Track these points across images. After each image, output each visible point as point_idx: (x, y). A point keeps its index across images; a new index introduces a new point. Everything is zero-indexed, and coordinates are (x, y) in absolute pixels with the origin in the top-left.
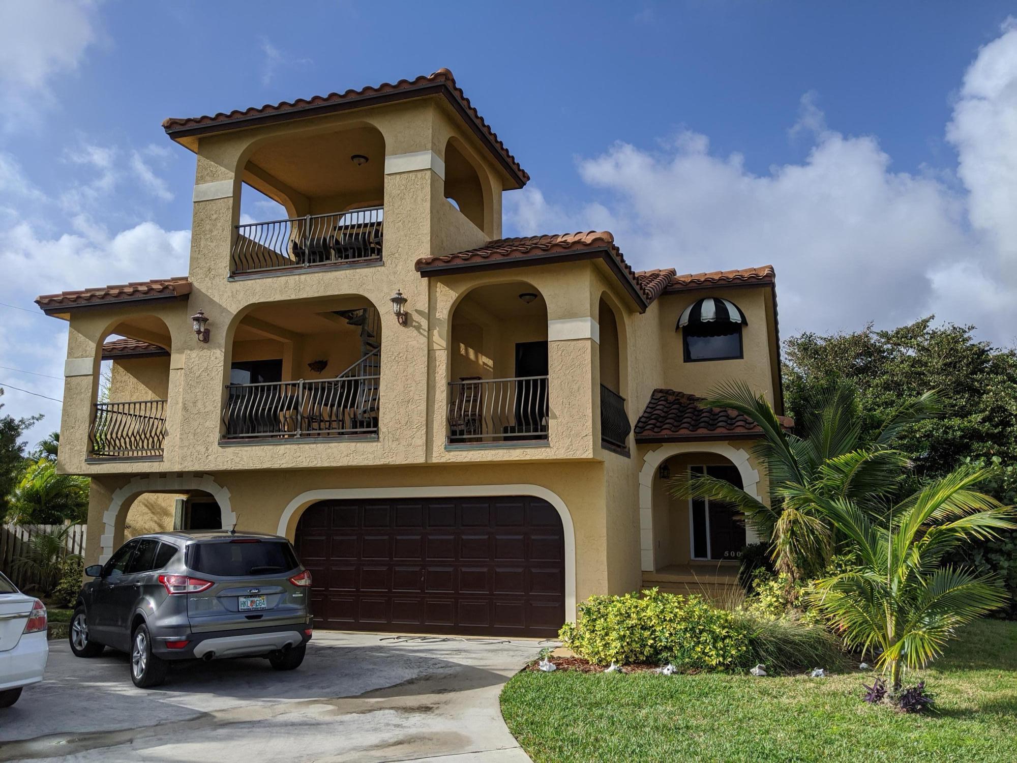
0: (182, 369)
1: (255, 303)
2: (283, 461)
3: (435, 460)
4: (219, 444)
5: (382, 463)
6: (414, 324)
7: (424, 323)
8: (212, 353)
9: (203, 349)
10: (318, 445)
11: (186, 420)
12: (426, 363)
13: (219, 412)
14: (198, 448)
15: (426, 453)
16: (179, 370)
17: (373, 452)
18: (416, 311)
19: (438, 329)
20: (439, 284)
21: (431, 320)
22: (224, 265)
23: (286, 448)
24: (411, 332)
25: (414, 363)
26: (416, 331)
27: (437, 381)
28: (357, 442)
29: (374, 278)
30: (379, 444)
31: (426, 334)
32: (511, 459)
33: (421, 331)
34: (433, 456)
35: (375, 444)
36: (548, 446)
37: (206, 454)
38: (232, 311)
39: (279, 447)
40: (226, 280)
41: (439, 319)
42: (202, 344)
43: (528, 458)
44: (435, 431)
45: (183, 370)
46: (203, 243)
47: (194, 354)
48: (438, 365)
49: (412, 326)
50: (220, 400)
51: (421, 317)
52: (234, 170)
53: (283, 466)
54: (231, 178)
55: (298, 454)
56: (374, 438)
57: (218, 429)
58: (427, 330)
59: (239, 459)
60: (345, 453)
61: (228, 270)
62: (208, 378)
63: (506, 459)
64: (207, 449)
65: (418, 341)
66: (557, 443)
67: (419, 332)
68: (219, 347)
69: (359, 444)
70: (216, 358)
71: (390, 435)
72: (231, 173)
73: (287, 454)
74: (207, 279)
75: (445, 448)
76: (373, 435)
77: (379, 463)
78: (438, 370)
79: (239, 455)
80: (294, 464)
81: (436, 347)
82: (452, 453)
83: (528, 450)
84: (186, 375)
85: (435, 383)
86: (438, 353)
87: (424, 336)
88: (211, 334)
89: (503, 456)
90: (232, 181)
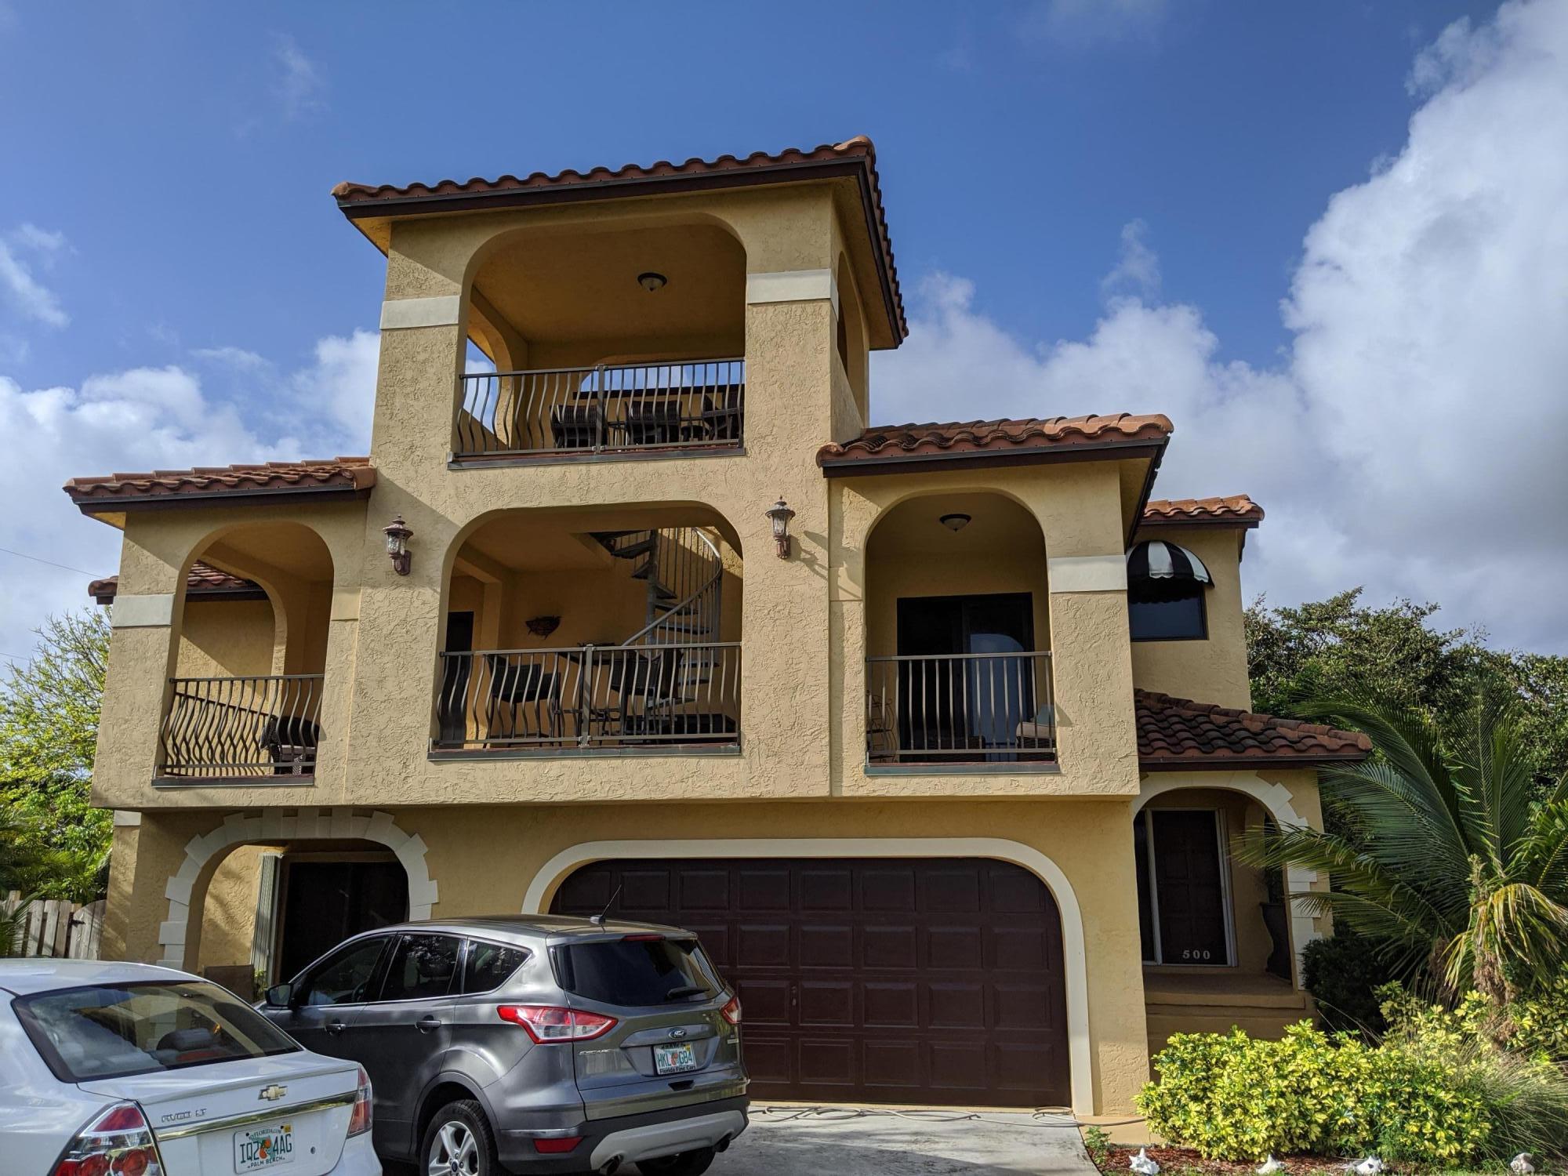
0: (357, 620)
1: (501, 510)
2: (559, 789)
3: (846, 793)
4: (430, 756)
5: (747, 795)
6: (803, 555)
7: (822, 555)
8: (416, 594)
9: (398, 586)
10: (627, 761)
11: (362, 713)
12: (827, 622)
13: (430, 698)
14: (388, 763)
15: (831, 780)
16: (350, 622)
17: (730, 776)
18: (806, 533)
19: (845, 565)
20: (846, 490)
21: (832, 549)
22: (440, 442)
23: (564, 766)
24: (798, 569)
25: (804, 622)
26: (807, 568)
27: (846, 654)
28: (700, 757)
29: (728, 475)
30: (742, 761)
31: (825, 573)
32: (990, 792)
33: (816, 567)
34: (844, 784)
35: (734, 761)
36: (1056, 771)
37: (404, 775)
38: (457, 523)
39: (549, 764)
40: (444, 466)
41: (848, 549)
42: (397, 577)
43: (1021, 792)
44: (845, 741)
45: (358, 623)
46: (398, 401)
47: (380, 595)
48: (847, 626)
49: (800, 560)
50: (432, 677)
51: (815, 544)
52: (462, 280)
53: (557, 799)
54: (455, 293)
55: (587, 777)
56: (733, 751)
57: (427, 731)
58: (827, 566)
59: (469, 785)
60: (678, 777)
61: (448, 450)
62: (408, 637)
63: (979, 794)
64: (405, 766)
65: (810, 585)
66: (1074, 768)
67: (814, 570)
68: (430, 583)
69: (703, 762)
70: (424, 603)
71: (762, 746)
72: (457, 285)
73: (565, 777)
74: (409, 463)
75: (866, 772)
76: (731, 746)
77: (742, 795)
78: (847, 635)
79: (470, 777)
80: (579, 794)
81: (842, 595)
82: (879, 781)
83: (1021, 779)
84: (362, 631)
85: (843, 657)
86: (846, 606)
87: (822, 576)
88: (414, 559)
89: (974, 788)
90: (457, 298)
